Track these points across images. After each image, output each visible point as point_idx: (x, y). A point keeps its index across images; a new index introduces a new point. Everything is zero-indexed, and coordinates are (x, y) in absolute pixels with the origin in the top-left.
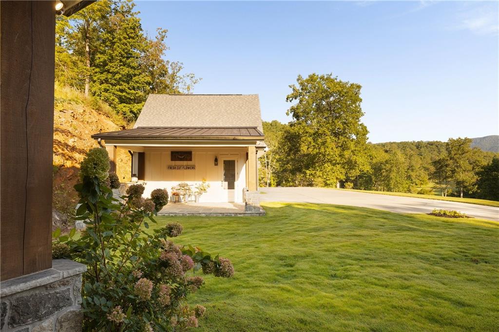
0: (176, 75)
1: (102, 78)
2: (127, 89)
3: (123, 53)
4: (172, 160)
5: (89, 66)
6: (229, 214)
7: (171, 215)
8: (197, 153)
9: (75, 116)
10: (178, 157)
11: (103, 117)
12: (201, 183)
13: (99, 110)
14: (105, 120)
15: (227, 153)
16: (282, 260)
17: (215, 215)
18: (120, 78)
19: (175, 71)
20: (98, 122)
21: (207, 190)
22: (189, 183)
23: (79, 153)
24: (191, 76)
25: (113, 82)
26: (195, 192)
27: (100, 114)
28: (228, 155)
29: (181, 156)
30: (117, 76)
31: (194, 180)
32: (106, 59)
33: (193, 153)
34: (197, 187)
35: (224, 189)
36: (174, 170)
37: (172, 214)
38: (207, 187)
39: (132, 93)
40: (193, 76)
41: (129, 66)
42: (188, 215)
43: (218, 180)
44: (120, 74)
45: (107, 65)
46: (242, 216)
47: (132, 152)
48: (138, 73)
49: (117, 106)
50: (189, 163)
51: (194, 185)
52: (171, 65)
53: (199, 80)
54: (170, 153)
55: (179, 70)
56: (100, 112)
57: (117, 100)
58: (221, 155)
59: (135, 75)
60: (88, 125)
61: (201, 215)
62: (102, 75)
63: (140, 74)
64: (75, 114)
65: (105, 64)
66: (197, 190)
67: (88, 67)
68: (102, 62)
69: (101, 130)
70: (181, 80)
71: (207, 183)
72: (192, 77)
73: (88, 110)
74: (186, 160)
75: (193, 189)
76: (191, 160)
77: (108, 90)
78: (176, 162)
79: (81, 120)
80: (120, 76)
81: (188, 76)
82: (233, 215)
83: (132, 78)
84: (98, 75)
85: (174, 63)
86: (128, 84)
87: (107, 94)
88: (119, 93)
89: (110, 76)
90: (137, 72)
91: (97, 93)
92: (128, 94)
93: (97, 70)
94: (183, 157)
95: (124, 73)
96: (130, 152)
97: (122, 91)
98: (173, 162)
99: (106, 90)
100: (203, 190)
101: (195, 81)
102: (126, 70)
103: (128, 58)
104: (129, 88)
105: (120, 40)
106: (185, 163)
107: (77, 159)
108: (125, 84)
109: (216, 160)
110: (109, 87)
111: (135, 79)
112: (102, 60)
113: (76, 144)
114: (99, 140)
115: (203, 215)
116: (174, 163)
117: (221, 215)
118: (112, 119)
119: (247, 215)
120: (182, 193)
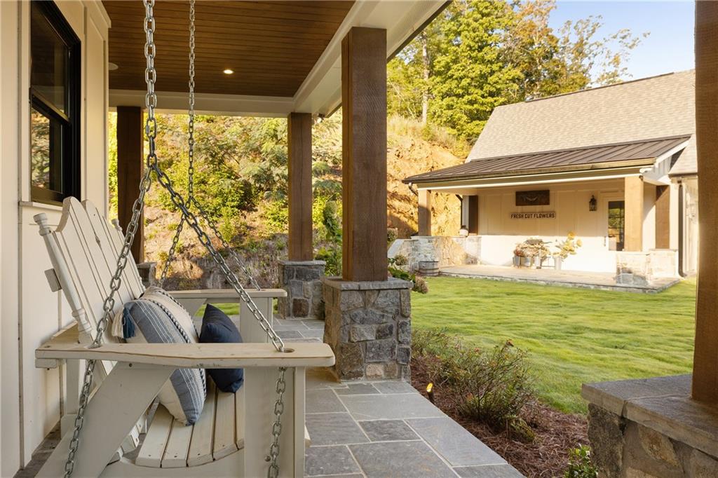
0: (586, 44)
1: (444, 90)
2: (479, 97)
3: (472, 44)
4: (517, 204)
5: (427, 76)
6: (584, 285)
7: (495, 278)
8: (558, 192)
9: (401, 155)
10: (526, 200)
11: (438, 149)
12: (565, 239)
13: (432, 139)
14: (440, 153)
15: (616, 189)
16: (575, 329)
17: (561, 285)
18: (469, 84)
19: (585, 37)
20: (430, 156)
21: (576, 250)
22: (545, 239)
23: (400, 201)
24: (622, 35)
25: (461, 91)
26: (555, 254)
27: (434, 145)
28: (617, 191)
29: (531, 198)
30: (464, 82)
31: (554, 234)
32: (449, 60)
33: (551, 192)
34: (558, 245)
35: (610, 250)
36: (520, 220)
37: (497, 278)
38: (576, 245)
39: (488, 103)
40: (625, 33)
41: (483, 61)
42: (519, 281)
43: (596, 235)
44: (468, 77)
45: (449, 69)
46: (608, 289)
47: (461, 196)
48: (497, 69)
49: (464, 127)
50: (546, 208)
51: (553, 242)
52: (575, 28)
53: (641, 38)
54: (514, 194)
55: (593, 31)
56: (434, 143)
57: (465, 118)
58: (602, 192)
59: (492, 73)
60: (415, 164)
61: (538, 282)
62: (444, 85)
63: (501, 68)
64: (401, 151)
65: (448, 68)
66: (559, 250)
67: (426, 79)
68: (443, 67)
69: (433, 167)
70: (600, 49)
71: (576, 238)
72: (624, 38)
73: (417, 142)
74: (540, 205)
75: (552, 248)
76: (547, 203)
77: (452, 106)
78: (524, 207)
79: (408, 158)
80: (469, 80)
81: (614, 37)
82: (592, 287)
83: (487, 80)
84: (439, 87)
85: (581, 21)
86: (482, 89)
87: (450, 112)
88: (469, 107)
89: (454, 84)
90: (495, 67)
91: (437, 114)
92: (483, 104)
93: (438, 79)
94: (534, 199)
95: (473, 75)
96: (458, 196)
97: (471, 103)
98: (520, 207)
99: (450, 107)
100: (567, 251)
101: (631, 43)
102: (478, 69)
103: (480, 49)
104: (483, 96)
105: (468, 25)
106: (538, 208)
107: (396, 208)
108: (477, 91)
109: (593, 202)
110: (453, 100)
111: (492, 79)
112: (443, 63)
113: (397, 190)
114: (410, 184)
115: (542, 282)
116: (520, 209)
117: (570, 285)
118: (451, 150)
119: (618, 288)
120: (529, 253)
